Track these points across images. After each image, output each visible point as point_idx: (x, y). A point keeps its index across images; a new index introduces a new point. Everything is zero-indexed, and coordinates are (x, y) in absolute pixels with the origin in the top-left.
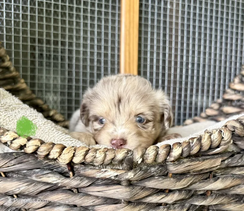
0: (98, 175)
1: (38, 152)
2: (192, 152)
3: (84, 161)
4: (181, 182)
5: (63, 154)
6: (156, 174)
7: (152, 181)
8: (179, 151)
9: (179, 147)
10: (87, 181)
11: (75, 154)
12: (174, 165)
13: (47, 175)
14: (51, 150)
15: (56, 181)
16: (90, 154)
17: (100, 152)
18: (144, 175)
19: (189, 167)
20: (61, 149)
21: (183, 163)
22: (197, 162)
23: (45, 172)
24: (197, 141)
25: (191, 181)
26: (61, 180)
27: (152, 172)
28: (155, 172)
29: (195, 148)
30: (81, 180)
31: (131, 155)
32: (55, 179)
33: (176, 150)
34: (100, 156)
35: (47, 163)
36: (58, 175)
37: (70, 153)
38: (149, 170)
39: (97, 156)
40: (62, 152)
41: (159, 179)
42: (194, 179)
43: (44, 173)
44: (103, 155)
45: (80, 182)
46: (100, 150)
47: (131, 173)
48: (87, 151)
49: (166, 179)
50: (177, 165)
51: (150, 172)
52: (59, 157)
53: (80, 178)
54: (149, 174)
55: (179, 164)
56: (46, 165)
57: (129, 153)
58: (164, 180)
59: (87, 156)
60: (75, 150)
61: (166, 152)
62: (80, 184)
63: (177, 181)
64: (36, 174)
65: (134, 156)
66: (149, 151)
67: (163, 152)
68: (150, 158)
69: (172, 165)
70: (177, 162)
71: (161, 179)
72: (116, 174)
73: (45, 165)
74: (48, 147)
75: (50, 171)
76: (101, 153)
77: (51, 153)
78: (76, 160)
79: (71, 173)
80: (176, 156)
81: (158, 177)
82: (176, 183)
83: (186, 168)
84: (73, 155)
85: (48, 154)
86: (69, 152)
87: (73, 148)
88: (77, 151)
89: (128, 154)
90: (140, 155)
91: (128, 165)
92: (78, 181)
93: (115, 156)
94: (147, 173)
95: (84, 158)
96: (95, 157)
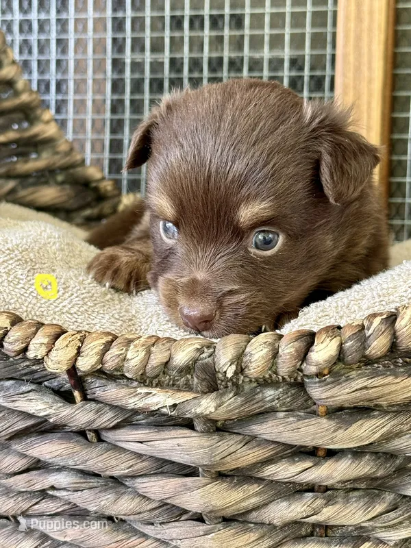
0: (131, 401)
1: (4, 343)
2: (367, 352)
3: (101, 366)
4: (351, 429)
5: (55, 348)
6: (278, 405)
7: (270, 424)
8: (328, 348)
9: (330, 338)
10: (110, 415)
11: (82, 350)
12: (323, 384)
13: (26, 395)
14: (31, 339)
15: (45, 410)
16: (114, 351)
17: (136, 346)
18: (247, 408)
19: (365, 392)
20: (51, 338)
21: (348, 379)
22: (390, 379)
23: (24, 388)
24: (381, 323)
25: (385, 429)
26: (54, 408)
27: (268, 399)
28: (277, 401)
29: (375, 343)
30: (98, 412)
31: (209, 357)
32: (42, 407)
33: (322, 346)
34: (135, 358)
35: (28, 366)
36: (51, 396)
37: (70, 348)
38: (260, 395)
39: (129, 356)
40: (54, 344)
41: (288, 420)
42: (392, 423)
43: (21, 391)
44: (142, 354)
45: (95, 417)
46: (137, 342)
47: (209, 400)
48: (108, 342)
49: (306, 421)
50: (329, 386)
51: (262, 400)
52: (47, 355)
53: (95, 405)
54: (260, 404)
55: (336, 382)
56: (26, 371)
57: (206, 350)
58: (301, 422)
59: (108, 356)
60: (82, 341)
61: (297, 351)
62: (94, 420)
63: (340, 428)
64: (4, 392)
65: (215, 360)
66: (253, 348)
67: (288, 351)
68: (253, 365)
69: (317, 385)
70: (331, 377)
71: (291, 419)
72: (170, 402)
73: (23, 372)
74: (26, 333)
75: (33, 387)
76: (137, 349)
77: (31, 347)
78: (84, 364)
79: (76, 394)
80: (322, 362)
81: (287, 413)
82: (335, 431)
83: (357, 394)
84: (76, 351)
85: (25, 349)
86: (67, 346)
87: (78, 336)
88: (85, 343)
89: (203, 352)
90: (230, 357)
91: (204, 380)
92: (91, 413)
93: (170, 357)
94: (252, 403)
95: (101, 361)
96: (124, 359)
